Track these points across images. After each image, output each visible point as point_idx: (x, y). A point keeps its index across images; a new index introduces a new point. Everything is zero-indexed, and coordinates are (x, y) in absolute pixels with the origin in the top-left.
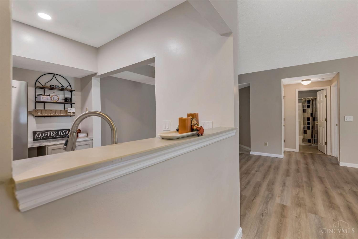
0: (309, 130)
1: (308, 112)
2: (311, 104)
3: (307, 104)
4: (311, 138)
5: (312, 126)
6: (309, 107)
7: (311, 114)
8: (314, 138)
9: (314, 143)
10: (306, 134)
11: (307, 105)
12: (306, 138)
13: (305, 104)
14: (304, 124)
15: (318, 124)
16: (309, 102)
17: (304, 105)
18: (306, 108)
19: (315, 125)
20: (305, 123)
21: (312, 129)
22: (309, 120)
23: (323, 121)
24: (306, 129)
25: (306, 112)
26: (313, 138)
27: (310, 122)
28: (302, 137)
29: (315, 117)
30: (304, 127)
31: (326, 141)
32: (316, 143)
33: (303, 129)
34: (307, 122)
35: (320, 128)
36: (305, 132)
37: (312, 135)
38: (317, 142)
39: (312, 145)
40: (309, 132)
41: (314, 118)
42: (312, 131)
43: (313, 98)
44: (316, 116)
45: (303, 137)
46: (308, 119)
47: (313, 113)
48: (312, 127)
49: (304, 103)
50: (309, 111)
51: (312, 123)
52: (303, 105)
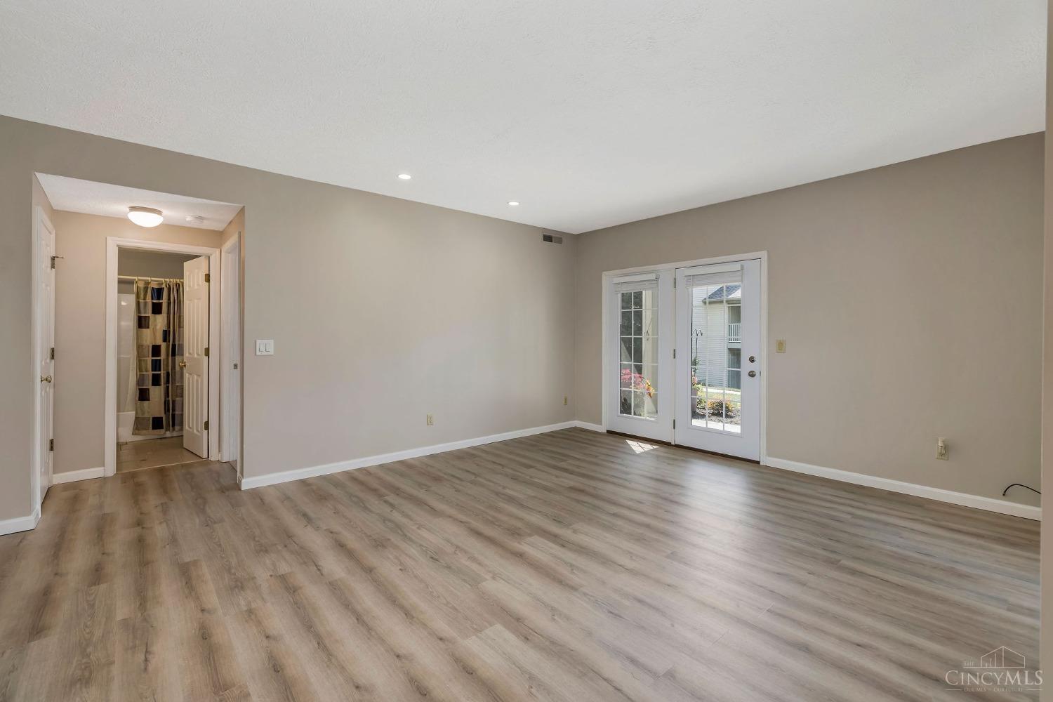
0: (157, 388)
1: (156, 325)
2: (164, 301)
3: (152, 299)
4: (162, 415)
5: (168, 374)
6: (157, 309)
7: (166, 335)
8: (174, 410)
9: (171, 428)
10: (146, 403)
11: (153, 304)
12: (146, 415)
13: (145, 299)
14: (140, 368)
15: (185, 366)
16: (158, 293)
17: (141, 301)
18: (149, 313)
19: (177, 368)
20: (143, 363)
21: (168, 382)
22: (159, 355)
23: (198, 357)
24: (148, 384)
25: (148, 328)
26: (169, 410)
27: (160, 360)
28: (134, 412)
29: (177, 343)
30: (140, 381)
31: (205, 419)
32: (177, 428)
33: (138, 383)
34: (149, 359)
35: (189, 379)
36: (143, 395)
37: (166, 403)
38: (182, 424)
39: (165, 433)
40: (156, 393)
41: (174, 346)
42: (167, 388)
43: (171, 282)
44: (179, 341)
45: (137, 413)
46: (156, 350)
47: (169, 331)
48: (165, 375)
49: (142, 296)
50: (159, 322)
51: (167, 365)
52: (138, 304)
